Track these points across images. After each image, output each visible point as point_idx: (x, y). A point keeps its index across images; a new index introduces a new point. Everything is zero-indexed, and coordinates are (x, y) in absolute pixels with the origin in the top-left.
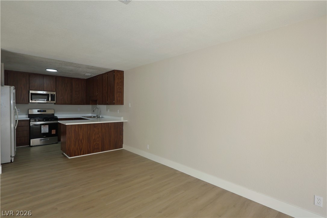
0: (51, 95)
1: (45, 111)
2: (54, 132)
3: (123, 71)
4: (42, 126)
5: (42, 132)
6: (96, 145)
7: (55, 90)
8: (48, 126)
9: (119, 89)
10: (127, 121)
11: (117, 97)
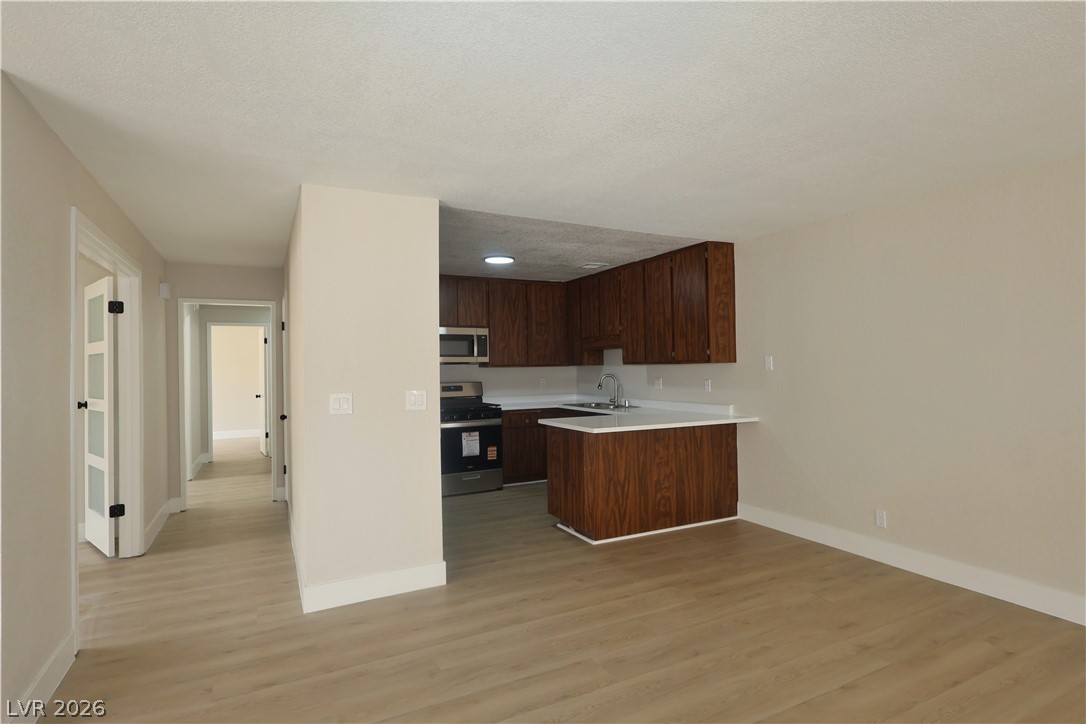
0: (479, 337)
1: (460, 388)
2: (492, 453)
3: (732, 245)
4: (464, 435)
5: (465, 453)
6: (662, 502)
7: (485, 321)
8: (477, 433)
9: (722, 305)
10: (756, 419)
11: (717, 337)
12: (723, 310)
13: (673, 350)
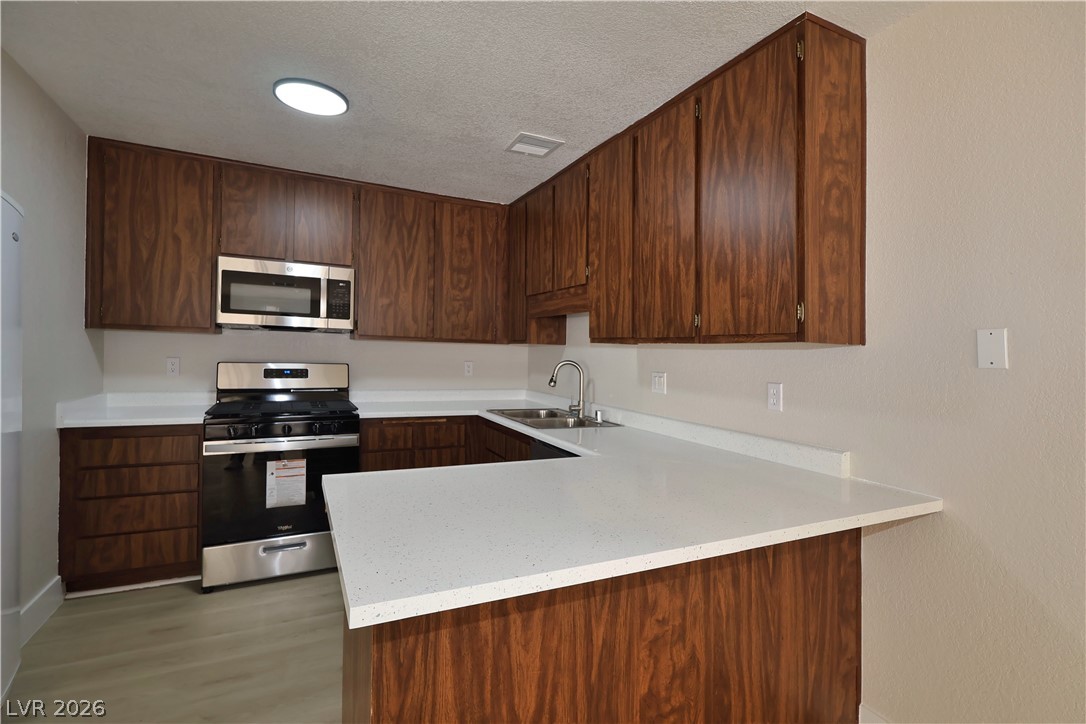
0: (333, 283)
1: (303, 373)
4: (272, 466)
5: (272, 501)
7: (349, 254)
8: (305, 462)
11: (822, 275)
12: (839, 204)
13: (698, 310)
